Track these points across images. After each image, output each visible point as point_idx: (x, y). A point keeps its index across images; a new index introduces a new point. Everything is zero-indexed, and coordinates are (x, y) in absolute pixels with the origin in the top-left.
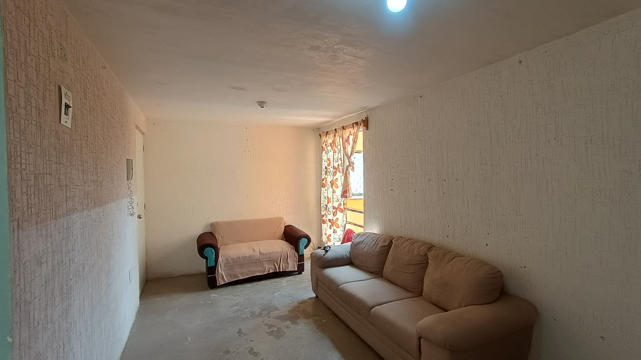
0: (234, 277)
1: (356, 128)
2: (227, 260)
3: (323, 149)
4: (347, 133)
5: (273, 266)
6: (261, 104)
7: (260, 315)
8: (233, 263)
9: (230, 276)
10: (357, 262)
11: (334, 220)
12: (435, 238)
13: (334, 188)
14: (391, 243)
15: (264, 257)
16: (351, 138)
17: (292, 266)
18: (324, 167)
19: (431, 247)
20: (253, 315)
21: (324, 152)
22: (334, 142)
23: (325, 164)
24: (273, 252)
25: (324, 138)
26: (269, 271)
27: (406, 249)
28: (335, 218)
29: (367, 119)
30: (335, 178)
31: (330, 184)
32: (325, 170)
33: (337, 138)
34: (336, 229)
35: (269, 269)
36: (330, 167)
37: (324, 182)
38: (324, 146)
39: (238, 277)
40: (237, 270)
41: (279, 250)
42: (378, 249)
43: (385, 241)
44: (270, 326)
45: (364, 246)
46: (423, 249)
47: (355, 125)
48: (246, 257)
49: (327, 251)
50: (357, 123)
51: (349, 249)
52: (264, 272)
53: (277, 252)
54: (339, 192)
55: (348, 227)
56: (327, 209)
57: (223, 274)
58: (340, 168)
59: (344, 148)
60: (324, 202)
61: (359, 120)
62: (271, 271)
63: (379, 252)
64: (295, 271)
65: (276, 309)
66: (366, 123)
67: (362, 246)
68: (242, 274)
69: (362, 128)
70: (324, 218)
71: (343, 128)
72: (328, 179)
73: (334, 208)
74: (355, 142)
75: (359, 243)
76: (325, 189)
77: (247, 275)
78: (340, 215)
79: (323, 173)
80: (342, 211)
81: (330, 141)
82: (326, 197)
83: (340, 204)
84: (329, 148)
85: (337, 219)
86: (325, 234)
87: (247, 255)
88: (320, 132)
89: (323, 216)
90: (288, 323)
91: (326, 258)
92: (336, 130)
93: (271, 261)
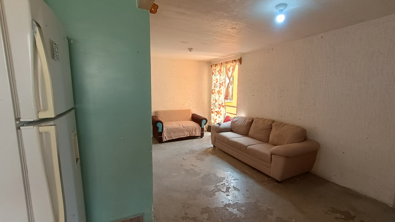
0: (171, 138)
1: (234, 63)
2: (168, 129)
3: (213, 74)
4: (229, 66)
5: (189, 133)
6: (190, 50)
7: (190, 153)
8: (170, 131)
9: (169, 137)
10: (235, 130)
11: (219, 111)
12: (275, 118)
13: (220, 94)
14: (253, 121)
15: (185, 129)
16: (231, 68)
17: (198, 133)
18: (213, 83)
19: (273, 121)
20: (186, 153)
21: (213, 75)
22: (220, 70)
23: (214, 82)
24: (189, 126)
25: (214, 68)
26: (187, 135)
27: (261, 123)
28: (219, 110)
29: (241, 58)
30: (220, 89)
31: (217, 93)
32: (214, 85)
33: (222, 68)
34: (220, 116)
35: (187, 134)
36: (217, 84)
37: (213, 91)
38: (214, 72)
39: (172, 138)
40: (172, 134)
41: (192, 125)
42: (246, 123)
43: (250, 120)
44: (197, 157)
45: (238, 123)
46: (269, 123)
47: (234, 61)
48: (176, 128)
49: (220, 125)
50: (235, 61)
51: (230, 124)
52: (185, 136)
53: (191, 126)
54: (222, 97)
55: (227, 115)
56: (215, 105)
57: (166, 136)
58: (224, 84)
59: (227, 73)
60: (213, 102)
61: (237, 59)
62: (188, 136)
63: (247, 125)
64: (199, 136)
65: (196, 151)
66: (240, 61)
67: (237, 122)
68: (175, 136)
69: (238, 63)
70: (213, 110)
71: (227, 63)
72: (216, 90)
73: (219, 105)
74: (233, 70)
75: (235, 121)
76: (214, 95)
77: (177, 137)
78: (222, 109)
79: (213, 86)
80: (223, 107)
81: (218, 69)
82: (215, 100)
83: (223, 103)
84: (217, 73)
85: (221, 111)
86: (213, 119)
87: (177, 127)
88: (211, 64)
89: (212, 109)
90: (205, 156)
91: (220, 128)
92: (222, 63)
93: (188, 131)
